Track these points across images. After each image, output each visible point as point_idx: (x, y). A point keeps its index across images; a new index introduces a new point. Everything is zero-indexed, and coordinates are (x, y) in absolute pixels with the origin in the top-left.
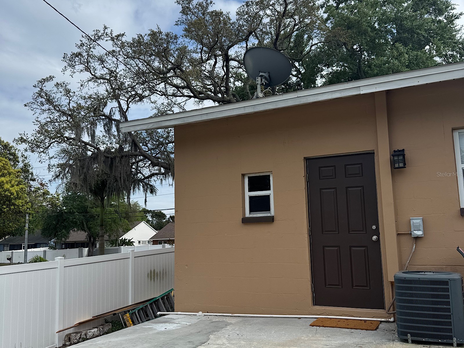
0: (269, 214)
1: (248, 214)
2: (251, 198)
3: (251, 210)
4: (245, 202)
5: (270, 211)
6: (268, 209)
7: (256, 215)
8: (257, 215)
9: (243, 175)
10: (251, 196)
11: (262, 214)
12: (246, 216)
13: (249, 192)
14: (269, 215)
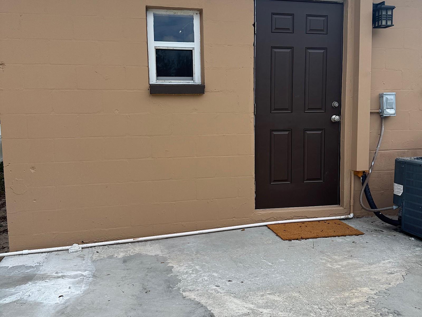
0: (190, 81)
1: (154, 80)
2: (159, 52)
3: (160, 73)
4: (149, 58)
5: (193, 76)
6: (189, 73)
7: (168, 81)
8: (170, 81)
10: (159, 48)
11: (180, 81)
12: (151, 83)
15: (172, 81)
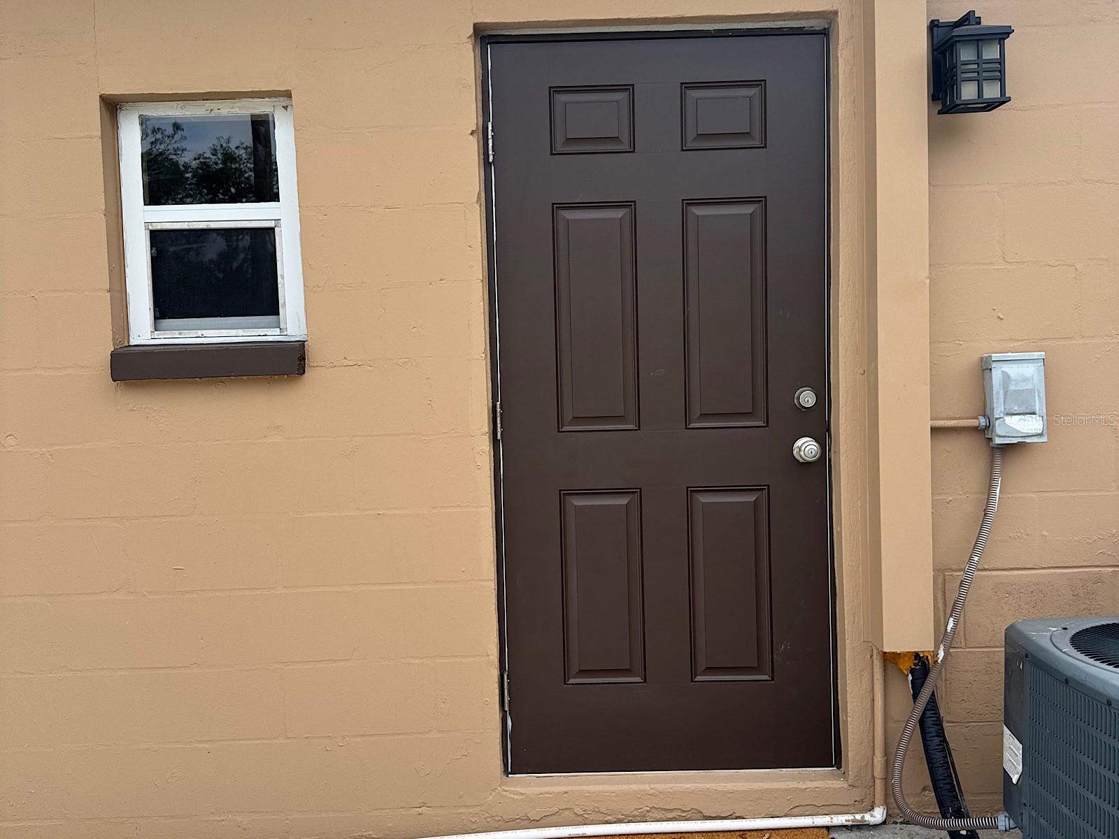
0: (269, 332)
1: (143, 331)
2: (158, 238)
3: (166, 309)
4: (128, 261)
5: (277, 313)
6: (268, 304)
7: (193, 333)
8: (200, 333)
9: (112, 107)
10: (159, 227)
11: (233, 332)
12: (133, 342)
13: (145, 205)
14: (272, 335)
15: (206, 333)
